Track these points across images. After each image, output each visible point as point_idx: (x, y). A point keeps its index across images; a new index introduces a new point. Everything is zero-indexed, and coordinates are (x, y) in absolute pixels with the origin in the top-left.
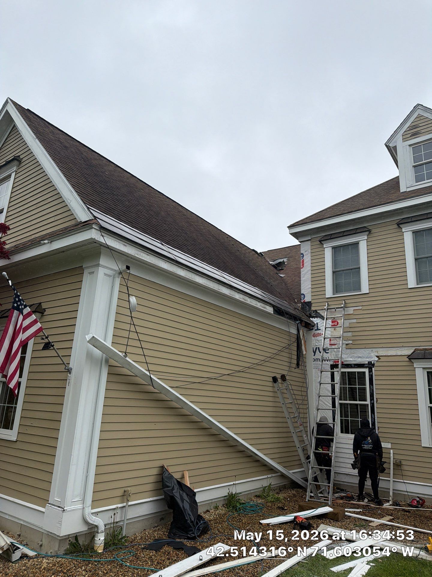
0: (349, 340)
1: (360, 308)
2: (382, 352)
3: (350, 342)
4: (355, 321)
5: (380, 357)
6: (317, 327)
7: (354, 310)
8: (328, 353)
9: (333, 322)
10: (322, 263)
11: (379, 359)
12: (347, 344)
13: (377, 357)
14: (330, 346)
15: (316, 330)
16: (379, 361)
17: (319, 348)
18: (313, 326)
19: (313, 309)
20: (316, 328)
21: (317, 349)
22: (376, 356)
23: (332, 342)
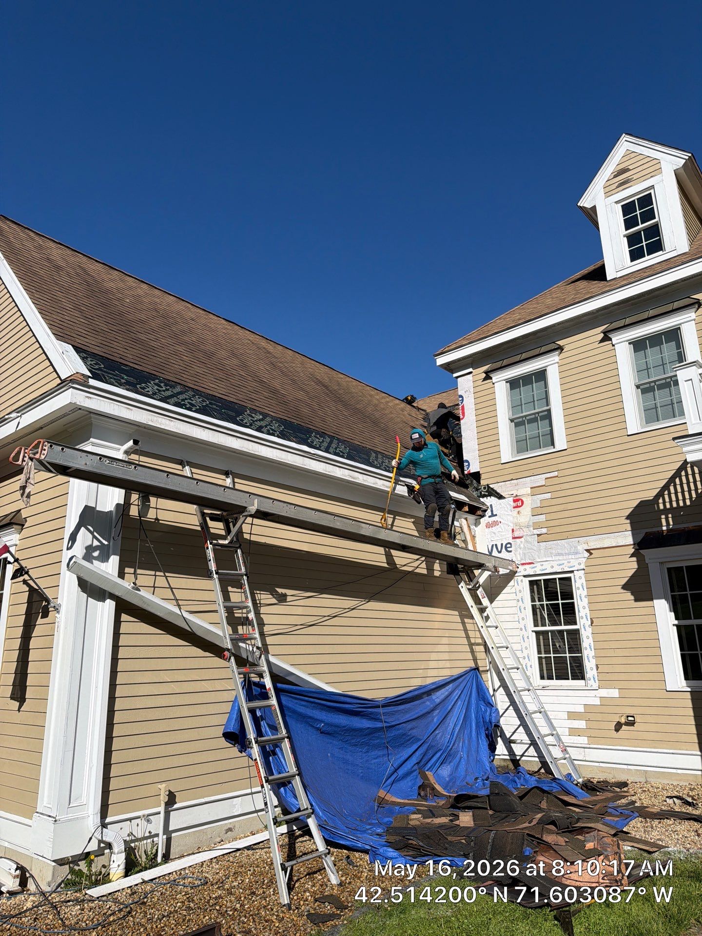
0: (542, 528)
1: (556, 474)
2: (594, 542)
3: (544, 531)
4: (549, 496)
5: (591, 551)
6: (492, 511)
7: (546, 479)
8: (511, 551)
9: (515, 501)
10: (492, 408)
11: (591, 554)
12: (539, 535)
13: (588, 551)
14: (514, 540)
15: (490, 517)
16: (591, 557)
17: (496, 545)
18: (485, 511)
19: (483, 482)
20: (490, 514)
21: (494, 546)
22: (585, 550)
23: (516, 534)
